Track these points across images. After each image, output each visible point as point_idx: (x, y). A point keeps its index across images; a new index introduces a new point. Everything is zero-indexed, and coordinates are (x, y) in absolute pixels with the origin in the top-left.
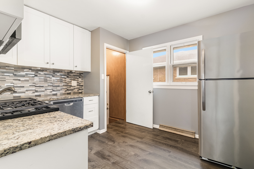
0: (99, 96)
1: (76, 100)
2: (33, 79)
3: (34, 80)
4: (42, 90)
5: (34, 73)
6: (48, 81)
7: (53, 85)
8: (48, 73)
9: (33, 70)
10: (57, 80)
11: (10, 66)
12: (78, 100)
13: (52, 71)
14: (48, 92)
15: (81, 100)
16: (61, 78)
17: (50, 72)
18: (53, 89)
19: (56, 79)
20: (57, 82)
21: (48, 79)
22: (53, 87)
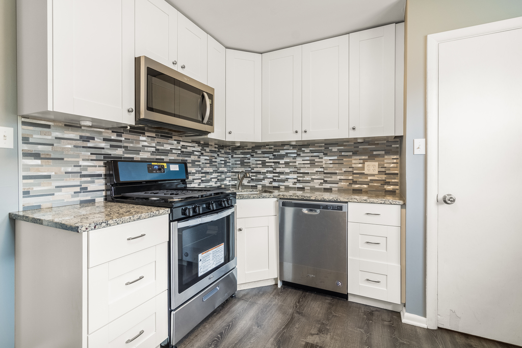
0: (404, 206)
1: (327, 206)
2: (294, 160)
3: (295, 162)
4: (307, 179)
5: (295, 151)
6: (316, 164)
7: (325, 171)
8: (316, 149)
9: (294, 147)
10: (331, 162)
11: (270, 144)
12: (330, 206)
13: (324, 144)
14: (316, 184)
15: (340, 208)
16: (341, 158)
17: (320, 147)
18: (325, 179)
19: (330, 160)
20: (331, 166)
21: (316, 160)
22: (324, 175)
